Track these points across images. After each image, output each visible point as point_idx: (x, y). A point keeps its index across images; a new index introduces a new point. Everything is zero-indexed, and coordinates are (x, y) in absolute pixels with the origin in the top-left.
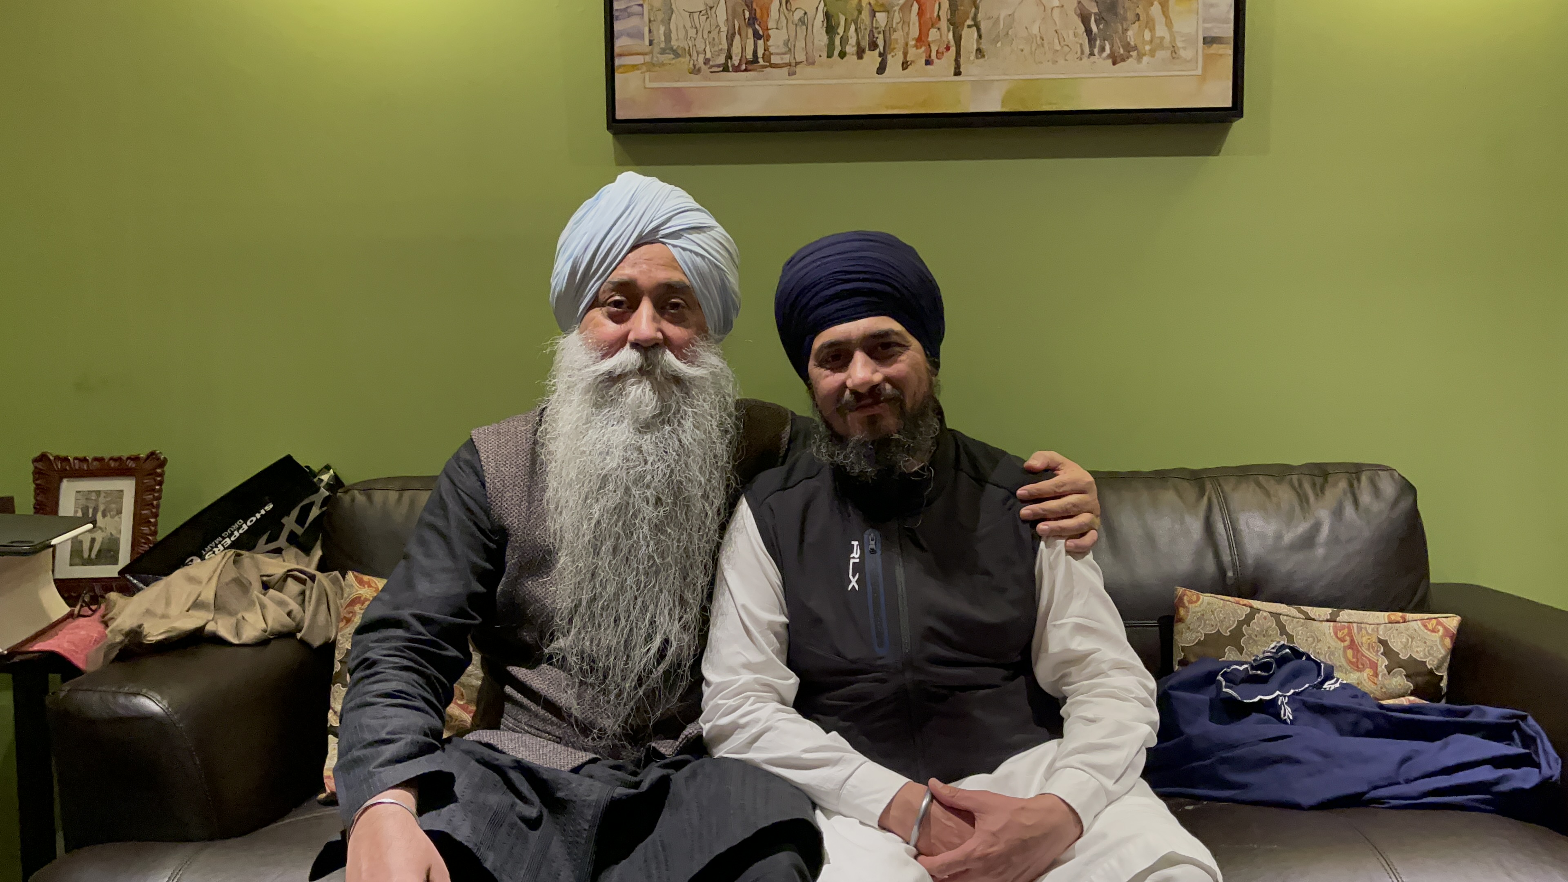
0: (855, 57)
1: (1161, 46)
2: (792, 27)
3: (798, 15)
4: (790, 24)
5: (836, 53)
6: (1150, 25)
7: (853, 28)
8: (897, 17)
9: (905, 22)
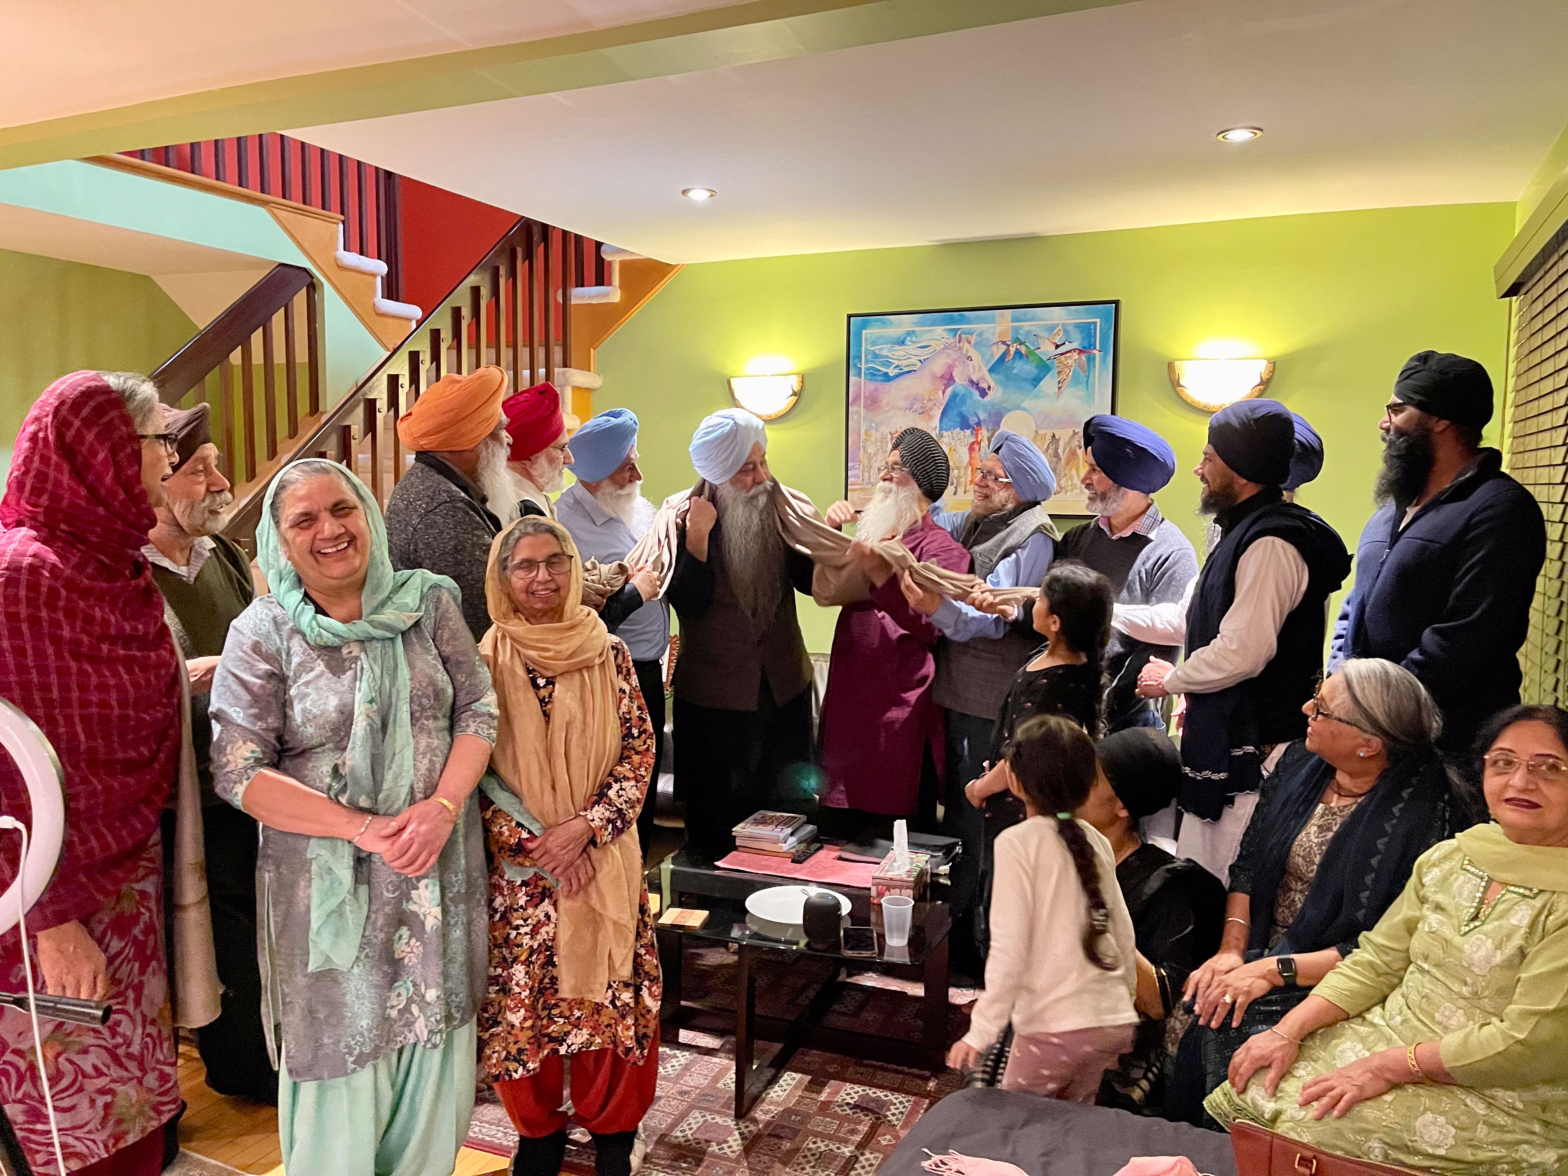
1: (1076, 488)
6: (1071, 479)
8: (962, 472)
9: (965, 474)
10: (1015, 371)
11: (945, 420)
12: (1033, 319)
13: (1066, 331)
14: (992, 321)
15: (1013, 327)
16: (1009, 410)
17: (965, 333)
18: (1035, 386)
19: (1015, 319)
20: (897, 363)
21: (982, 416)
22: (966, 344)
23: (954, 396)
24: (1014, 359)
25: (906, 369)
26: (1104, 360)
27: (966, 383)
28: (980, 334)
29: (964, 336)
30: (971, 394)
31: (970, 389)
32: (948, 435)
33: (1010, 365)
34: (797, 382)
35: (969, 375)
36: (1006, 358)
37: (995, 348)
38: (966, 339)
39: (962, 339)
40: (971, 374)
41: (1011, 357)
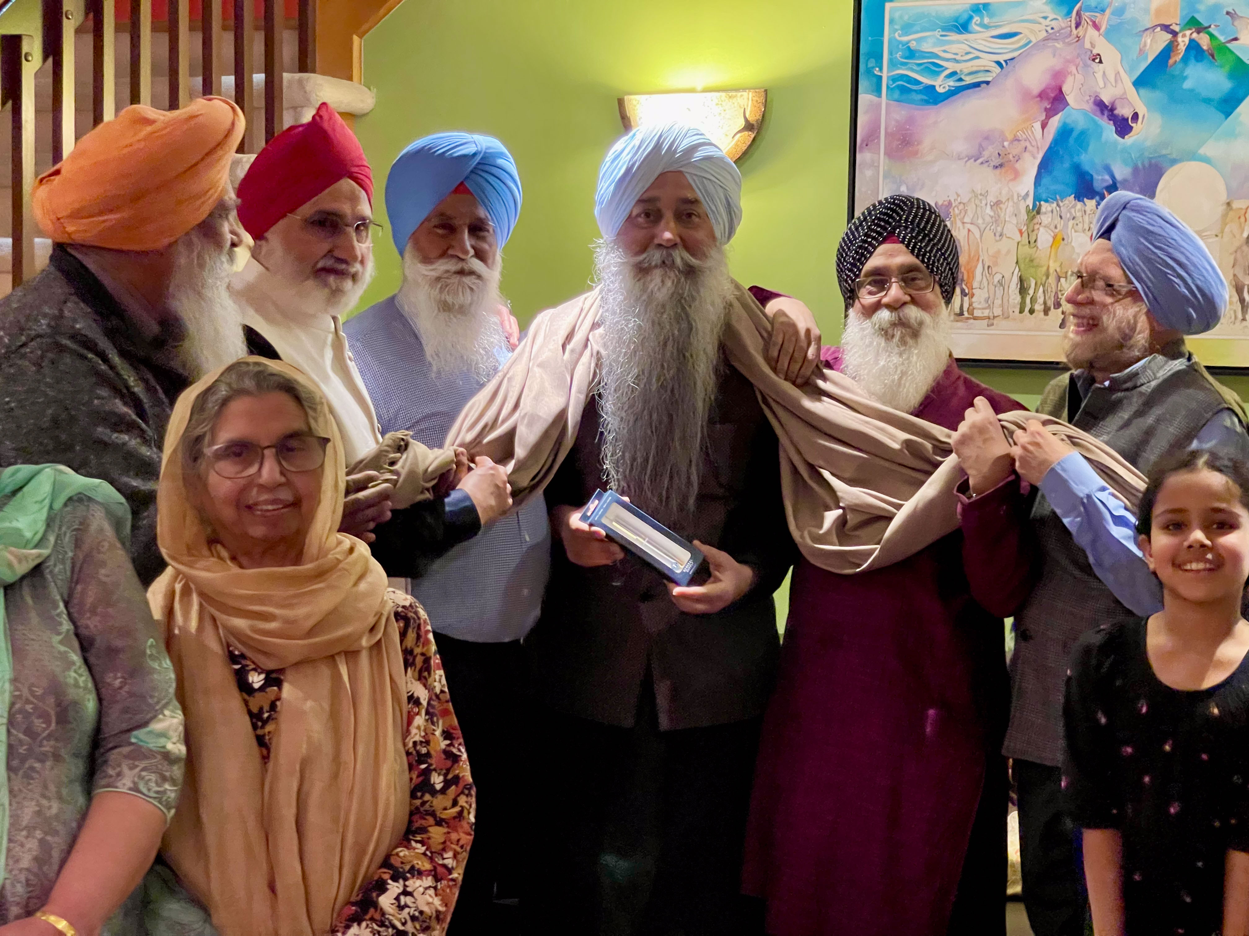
0: (1042, 313)
2: (992, 288)
3: (998, 277)
4: (991, 286)
5: (1027, 309)
7: (1041, 290)
10: (1187, 85)
11: (1046, 180)
16: (1174, 162)
17: (1089, 9)
18: (1228, 114)
20: (951, 67)
21: (1121, 172)
22: (1091, 31)
23: (1065, 133)
24: (1185, 59)
25: (969, 80)
27: (1088, 106)
28: (1120, 12)
30: (1099, 131)
31: (1096, 118)
32: (1049, 209)
33: (1177, 73)
34: (755, 103)
35: (1096, 92)
36: (1169, 57)
37: (1148, 39)
38: (1092, 21)
39: (1083, 22)
40: (1098, 90)
41: (1180, 56)
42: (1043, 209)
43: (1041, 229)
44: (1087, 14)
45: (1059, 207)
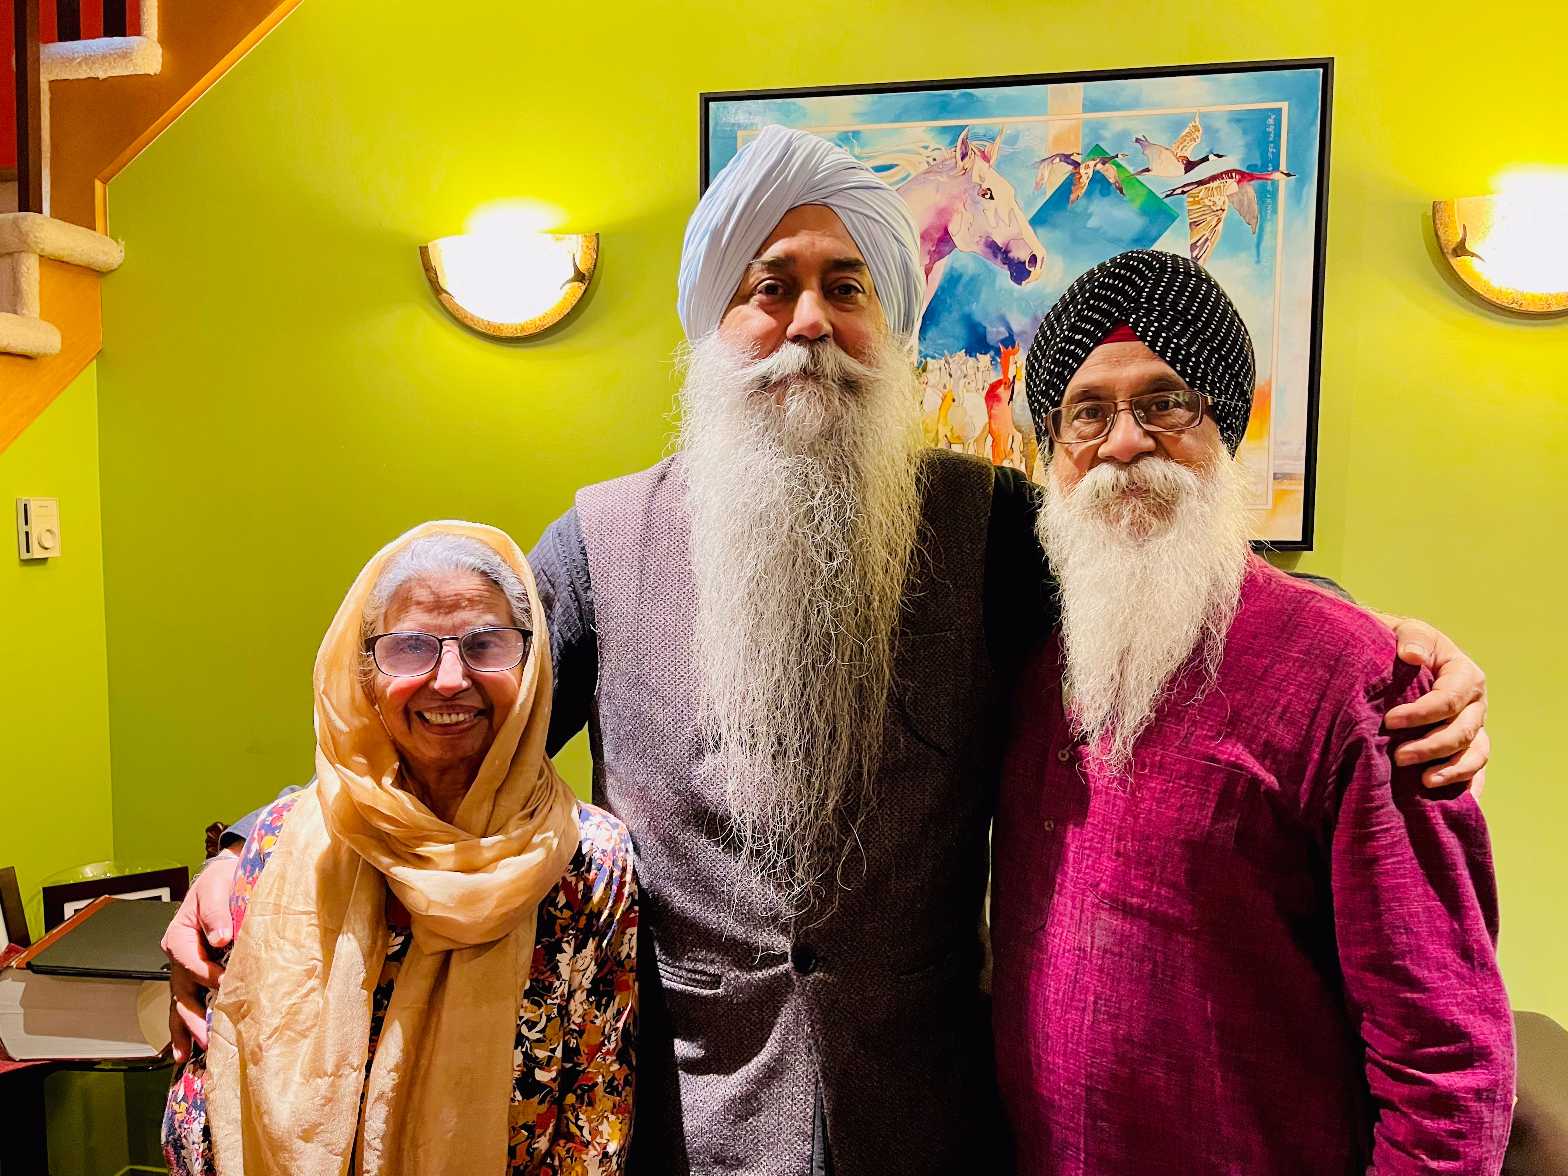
10: (1092, 223)
11: (931, 334)
12: (1134, 104)
13: (1210, 132)
14: (1040, 108)
15: (1087, 123)
17: (977, 137)
19: (1092, 106)
21: (1018, 322)
22: (980, 162)
23: (952, 279)
24: (1089, 194)
26: (1296, 195)
27: (979, 249)
28: (1013, 140)
29: (973, 144)
30: (992, 276)
31: (989, 262)
32: (937, 366)
33: (1079, 210)
34: (585, 249)
35: (987, 232)
36: (1071, 192)
37: (1045, 170)
38: (979, 150)
39: (970, 151)
40: (989, 230)
41: (1083, 191)
42: (930, 367)
43: (928, 389)
44: (974, 143)
45: (949, 364)
